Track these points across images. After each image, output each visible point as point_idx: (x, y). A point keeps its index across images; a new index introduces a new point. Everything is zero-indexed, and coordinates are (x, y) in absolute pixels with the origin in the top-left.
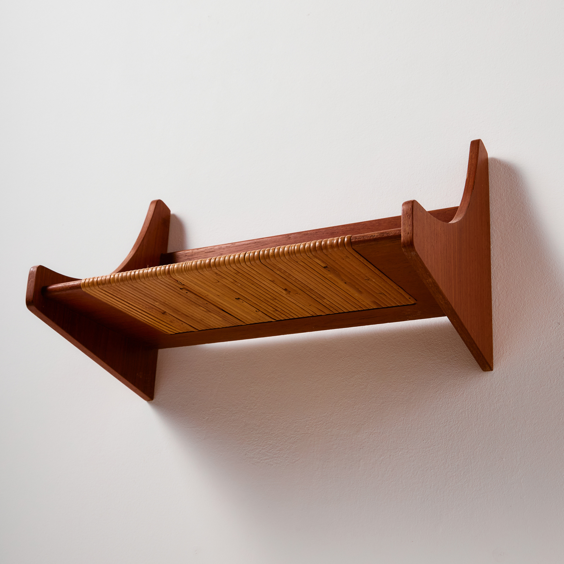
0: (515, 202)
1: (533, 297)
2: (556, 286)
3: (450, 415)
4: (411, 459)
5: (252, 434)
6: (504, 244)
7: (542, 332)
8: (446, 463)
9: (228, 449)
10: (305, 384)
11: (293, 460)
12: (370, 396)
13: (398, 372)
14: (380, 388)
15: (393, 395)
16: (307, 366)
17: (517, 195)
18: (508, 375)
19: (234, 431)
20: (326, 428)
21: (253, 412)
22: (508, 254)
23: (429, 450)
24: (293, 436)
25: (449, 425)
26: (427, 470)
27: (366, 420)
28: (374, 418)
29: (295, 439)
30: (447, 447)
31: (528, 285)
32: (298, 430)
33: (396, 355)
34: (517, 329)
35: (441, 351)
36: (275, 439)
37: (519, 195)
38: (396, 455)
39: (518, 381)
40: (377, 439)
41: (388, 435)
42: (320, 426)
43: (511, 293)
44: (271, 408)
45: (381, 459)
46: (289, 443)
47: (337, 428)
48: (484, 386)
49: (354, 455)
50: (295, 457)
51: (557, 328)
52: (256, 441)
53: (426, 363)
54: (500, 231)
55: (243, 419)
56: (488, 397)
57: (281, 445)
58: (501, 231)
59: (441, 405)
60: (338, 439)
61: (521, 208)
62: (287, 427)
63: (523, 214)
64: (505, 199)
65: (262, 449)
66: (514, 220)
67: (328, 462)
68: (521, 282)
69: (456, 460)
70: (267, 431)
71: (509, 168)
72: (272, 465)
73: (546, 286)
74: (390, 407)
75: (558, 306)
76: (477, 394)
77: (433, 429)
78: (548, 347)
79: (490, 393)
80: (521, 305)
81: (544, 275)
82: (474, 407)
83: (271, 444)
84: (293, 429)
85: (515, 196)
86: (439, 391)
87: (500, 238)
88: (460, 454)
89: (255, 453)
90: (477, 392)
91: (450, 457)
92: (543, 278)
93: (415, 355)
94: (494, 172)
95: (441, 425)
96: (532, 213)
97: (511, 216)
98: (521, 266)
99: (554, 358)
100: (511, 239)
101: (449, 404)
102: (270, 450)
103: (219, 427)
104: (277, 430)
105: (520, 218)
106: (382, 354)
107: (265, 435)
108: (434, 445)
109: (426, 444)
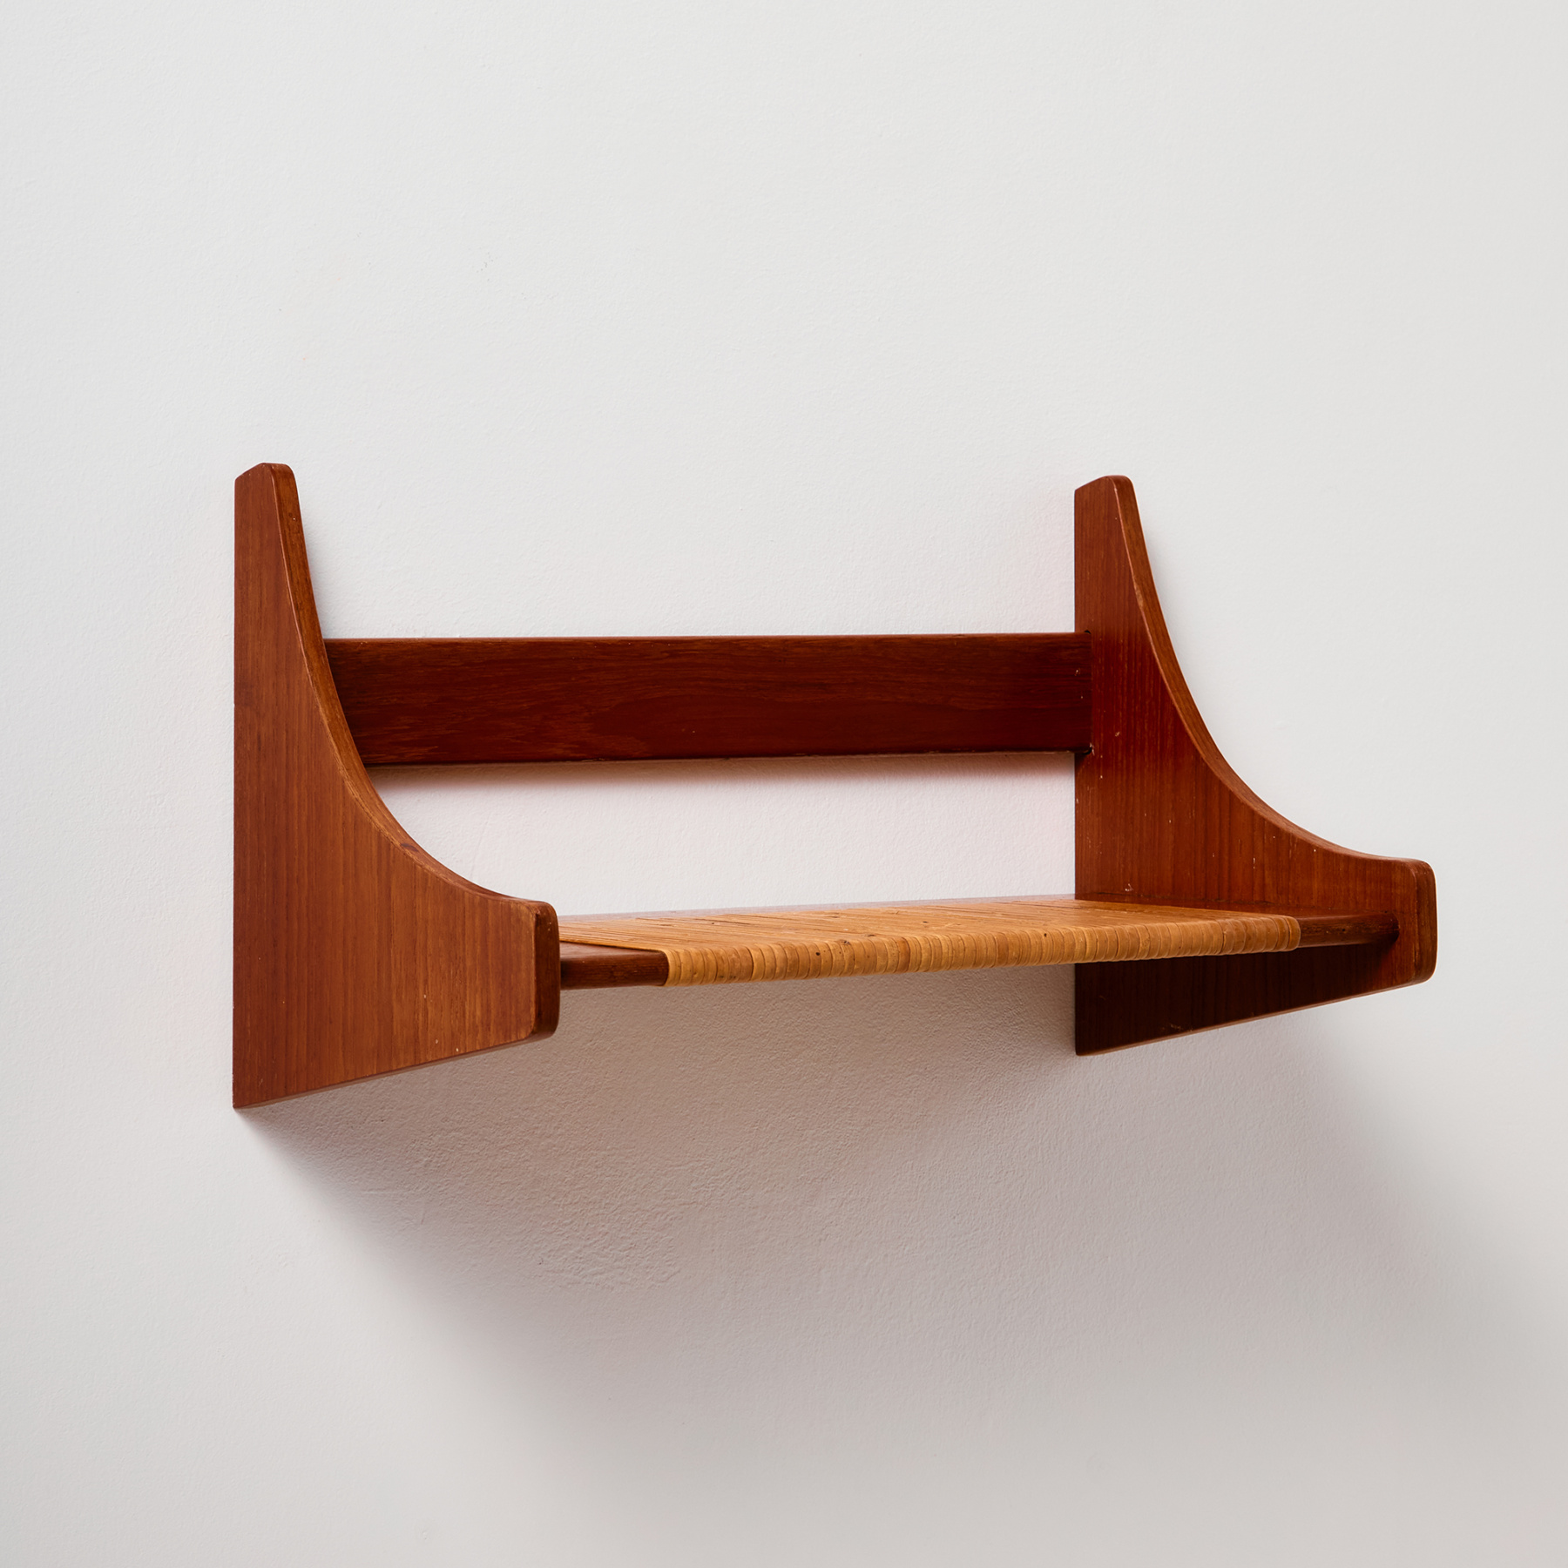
3: (1007, 1156)
4: (929, 1262)
5: (556, 1205)
8: (999, 1272)
9: (492, 1248)
10: (683, 1069)
11: (664, 1273)
12: (838, 1107)
13: (899, 1046)
14: (861, 1085)
15: (887, 1106)
16: (685, 1019)
19: (504, 1197)
20: (740, 1189)
21: (554, 1146)
23: (966, 1241)
24: (660, 1209)
25: (1005, 1180)
26: (962, 1287)
27: (830, 1169)
28: (848, 1164)
29: (666, 1219)
30: (1000, 1233)
32: (673, 1194)
33: (893, 1004)
35: (988, 999)
36: (617, 1218)
38: (897, 1253)
40: (855, 1216)
41: (880, 1204)
42: (724, 1183)
44: (601, 1135)
45: (867, 1264)
46: (653, 1229)
47: (766, 1189)
48: (1073, 1087)
49: (807, 1257)
50: (670, 1265)
52: (565, 1225)
53: (958, 1026)
55: (527, 1164)
56: (1079, 1117)
57: (633, 1234)
59: (988, 1133)
60: (769, 1215)
62: (644, 1187)
65: (585, 1246)
67: (747, 1275)
70: (594, 1197)
72: (612, 1289)
74: (883, 1136)
76: (1060, 1107)
77: (974, 1190)
79: (1084, 1107)
82: (1054, 1137)
83: (607, 1233)
84: (659, 1191)
86: (986, 1098)
88: (1026, 1248)
89: (566, 1259)
91: (1008, 1255)
93: (934, 1005)
95: (989, 1181)
101: (1006, 1131)
102: (604, 1247)
103: (460, 1188)
104: (620, 1195)
106: (862, 997)
107: (590, 1207)
108: (975, 1228)
109: (960, 1225)
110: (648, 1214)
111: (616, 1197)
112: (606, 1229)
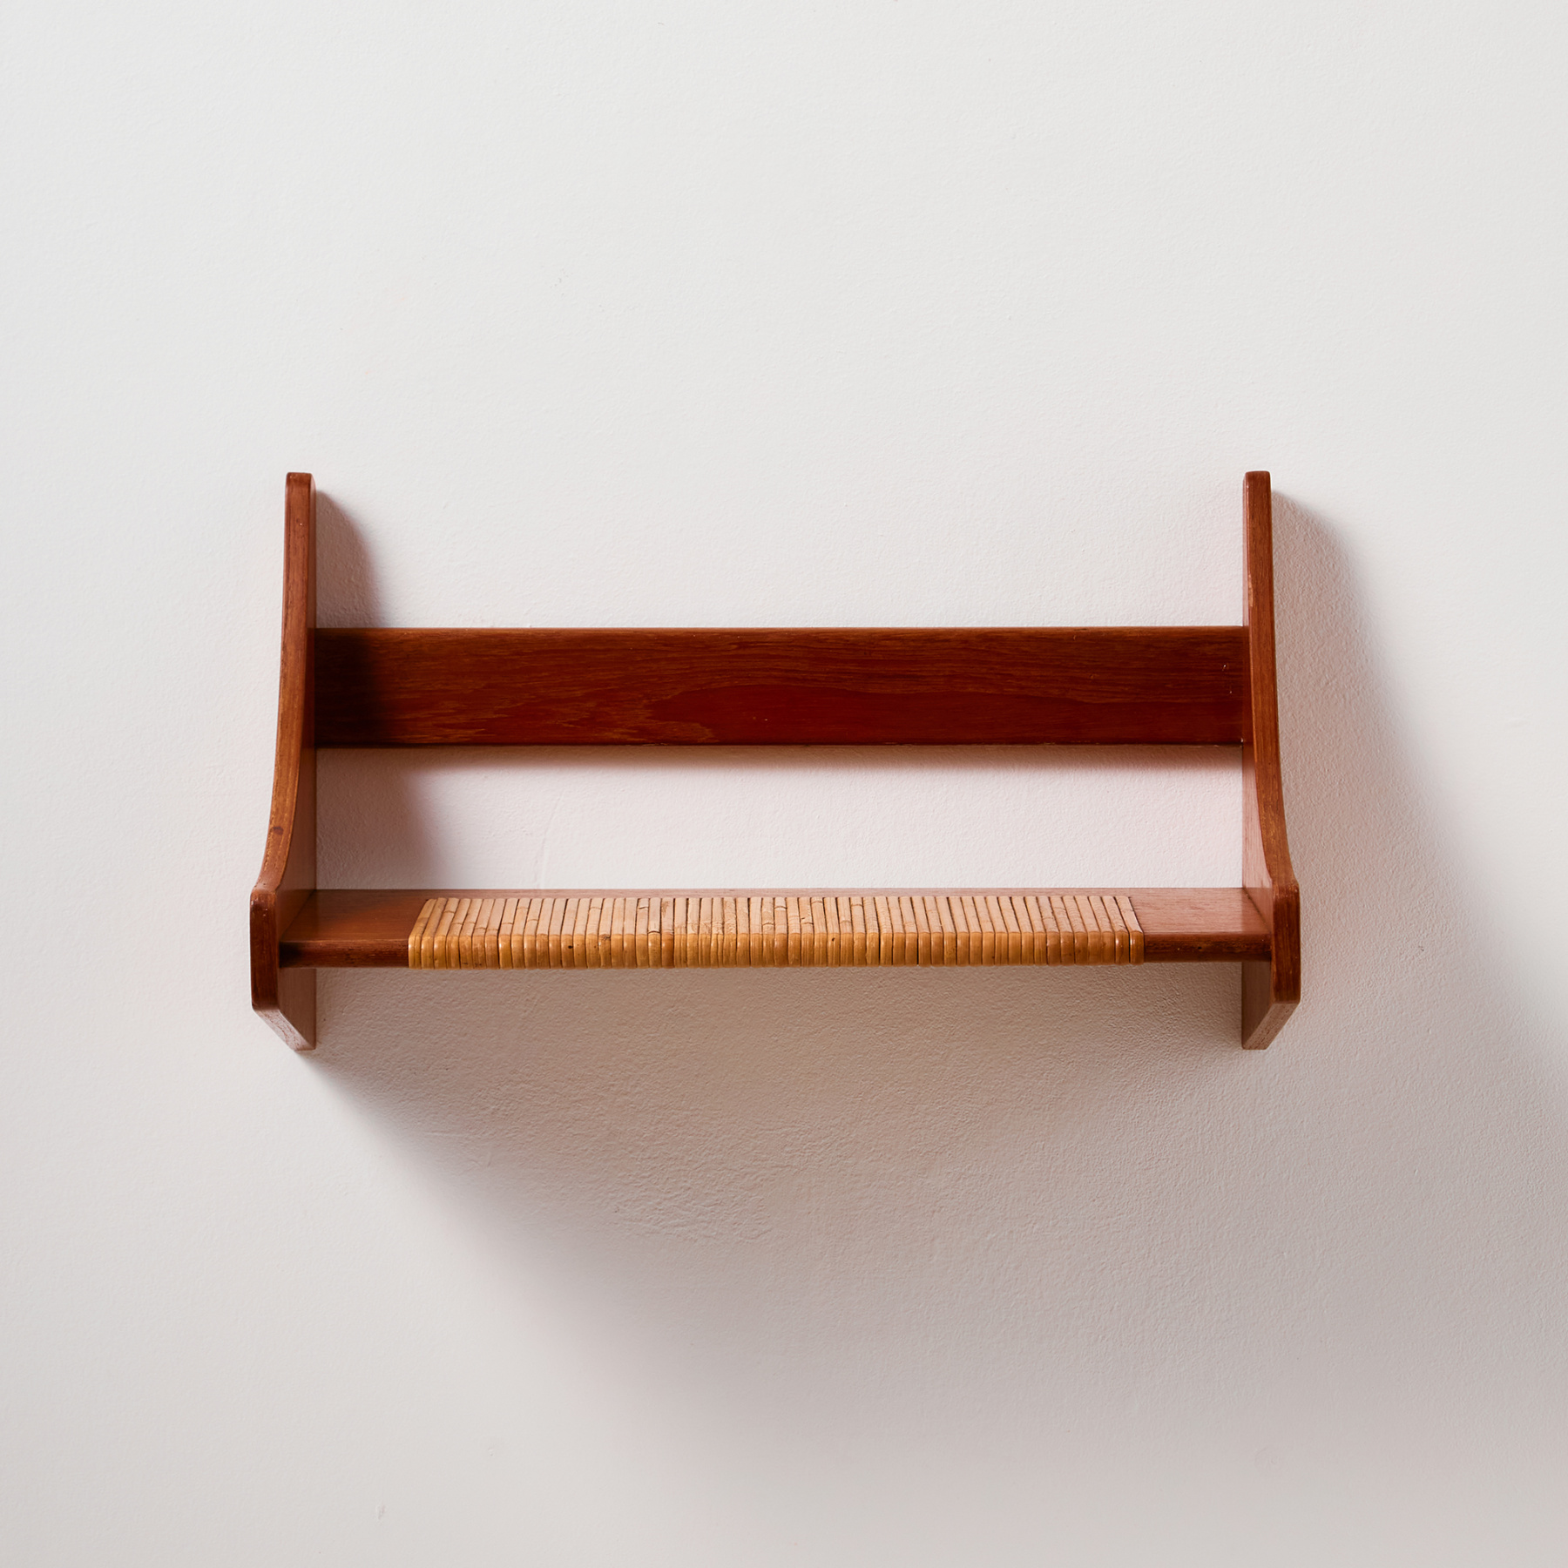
0: (1330, 624)
1: (1364, 877)
2: (1419, 857)
3: (1159, 1143)
4: (1063, 1241)
5: (633, 1158)
6: (1298, 731)
7: (1383, 965)
8: (1149, 1256)
9: (563, 1194)
10: (776, 1038)
11: (754, 1230)
12: (956, 1085)
13: (1028, 1029)
14: (983, 1064)
15: (1015, 1086)
16: (778, 991)
17: (1334, 607)
18: (1299, 1059)
19: (577, 1147)
20: (840, 1156)
21: (631, 1103)
22: (1308, 758)
23: (1109, 1224)
24: (749, 1170)
25: (1156, 1167)
26: (1103, 1270)
27: (946, 1143)
28: (967, 1140)
29: (755, 1179)
30: (1151, 1219)
31: (1354, 845)
32: (764, 1156)
33: (1022, 987)
34: (1323, 951)
35: (1137, 987)
36: (700, 1175)
37: (1340, 609)
38: (1025, 1231)
39: (1321, 1076)
40: (975, 1191)
41: (1004, 1182)
42: (822, 1149)
43: (1313, 860)
44: (683, 1096)
45: (988, 1238)
46: (741, 1188)
47: (870, 1159)
48: (1242, 1080)
49: (918, 1227)
50: (760, 1224)
51: (1416, 959)
52: (644, 1177)
53: (1100, 1012)
54: (1289, 696)
55: (602, 1118)
56: (1249, 1110)
57: (718, 1191)
58: (1292, 697)
59: (1136, 1120)
60: (874, 1183)
61: (1344, 643)
62: (732, 1147)
63: (1348, 661)
64: (1304, 612)
65: (665, 1199)
66: (1324, 671)
67: (848, 1239)
68: (1336, 836)
69: (1174, 1251)
70: (676, 1153)
71: (1316, 530)
72: (696, 1241)
73: (1396, 854)
74: (1008, 1115)
75: (1420, 905)
76: (1225, 1099)
77: (1118, 1175)
78: (1395, 1002)
79: (1255, 1100)
80: (1334, 893)
81: (1391, 824)
82: (1218, 1128)
83: (689, 1188)
84: (749, 1152)
85: (1330, 608)
86: (1133, 1086)
87: (1290, 715)
88: (1182, 1237)
89: (645, 1210)
90: (1225, 1093)
91: (1160, 1242)
92: (1389, 832)
93: (1071, 991)
94: (1279, 532)
95: (1137, 1167)
96: (1369, 661)
97: (1317, 660)
98: (1337, 795)
99: (1408, 1029)
100: (1316, 723)
101: (1158, 1119)
102: (686, 1202)
103: (531, 1136)
104: (704, 1153)
105: (1341, 670)
106: (985, 979)
107: (670, 1163)
108: (1119, 1212)
109: (1101, 1209)
110: (736, 1173)
111: (700, 1155)
112: (688, 1185)
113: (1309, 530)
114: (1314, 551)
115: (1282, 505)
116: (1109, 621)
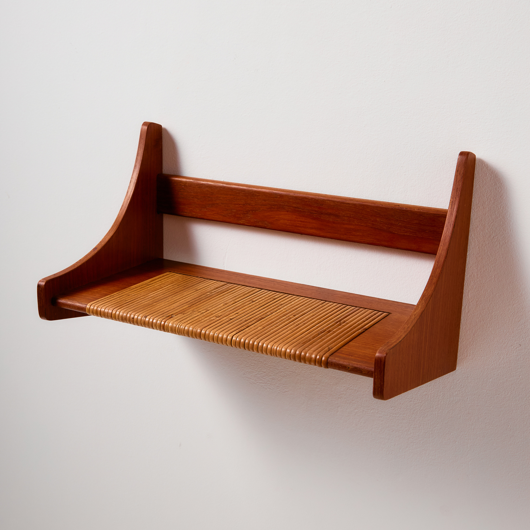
0: (497, 214)
1: (500, 314)
2: (523, 310)
3: (415, 393)
4: (380, 418)
6: (480, 254)
7: (504, 348)
8: (408, 431)
9: (229, 365)
11: (283, 390)
17: (499, 208)
18: (469, 376)
20: (311, 373)
22: (483, 265)
23: (396, 417)
24: (283, 371)
25: (414, 401)
26: (393, 431)
27: (344, 376)
28: (351, 377)
29: (285, 374)
30: (410, 418)
31: (497, 301)
34: (482, 338)
36: (268, 369)
37: (502, 209)
38: (368, 411)
39: (476, 383)
40: (353, 394)
41: (362, 394)
42: (305, 369)
43: (481, 304)
45: (356, 411)
46: (280, 376)
47: (320, 376)
48: (447, 378)
49: (334, 402)
50: (285, 388)
51: (518, 349)
52: (252, 366)
54: (478, 240)
56: (448, 389)
57: (273, 375)
58: (479, 241)
60: (321, 384)
61: (502, 223)
62: (278, 362)
63: (503, 230)
64: (487, 209)
65: (258, 374)
66: (492, 233)
67: (312, 400)
68: (491, 297)
69: (417, 431)
71: (495, 176)
72: (266, 389)
73: (514, 307)
75: (522, 329)
76: (440, 384)
77: (400, 401)
78: (507, 363)
79: (451, 386)
80: (488, 318)
81: (513, 296)
82: (437, 393)
83: (265, 372)
84: (283, 365)
85: (497, 208)
87: (477, 247)
88: (421, 427)
89: (252, 376)
90: (440, 381)
91: (413, 427)
92: (512, 299)
94: (480, 175)
95: (407, 400)
96: (511, 231)
97: (490, 228)
98: (493, 281)
99: (512, 374)
100: (487, 252)
102: (264, 376)
104: (270, 362)
105: (499, 233)
107: (260, 363)
108: (400, 413)
109: (394, 411)
110: (279, 371)
111: (268, 362)
112: (265, 371)
113: (492, 175)
114: (494, 184)
115: (483, 164)
116: (412, 202)
